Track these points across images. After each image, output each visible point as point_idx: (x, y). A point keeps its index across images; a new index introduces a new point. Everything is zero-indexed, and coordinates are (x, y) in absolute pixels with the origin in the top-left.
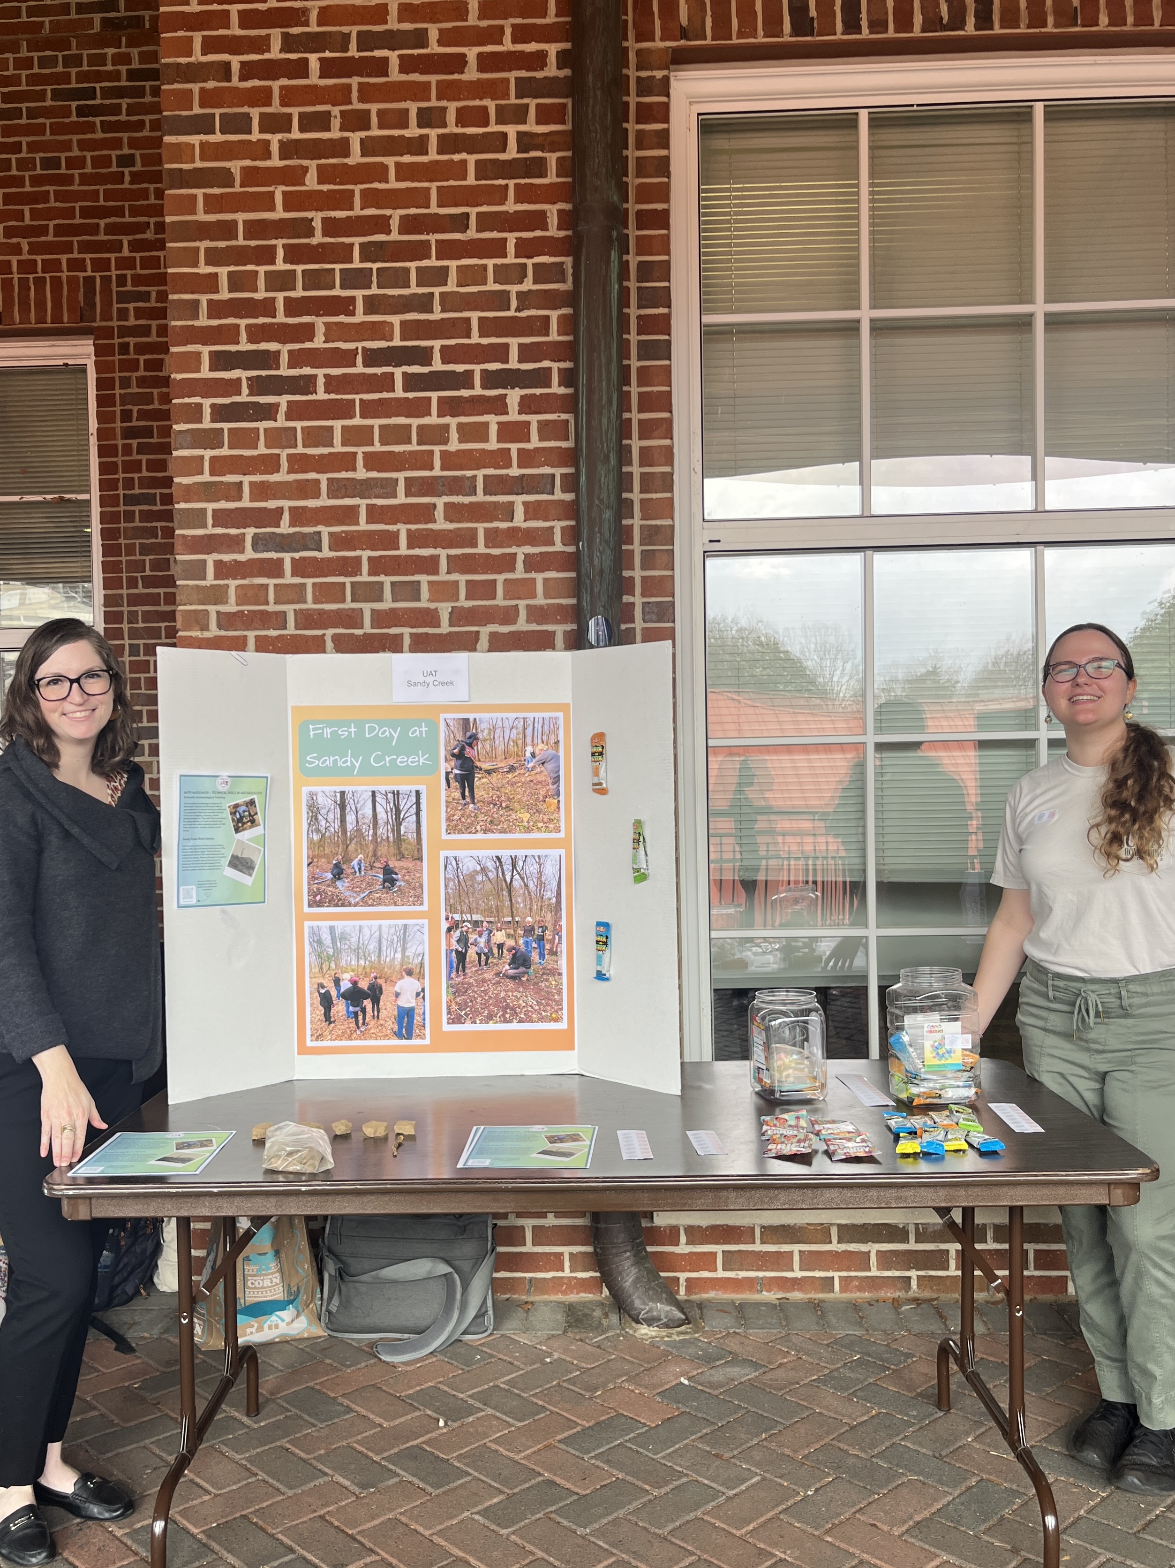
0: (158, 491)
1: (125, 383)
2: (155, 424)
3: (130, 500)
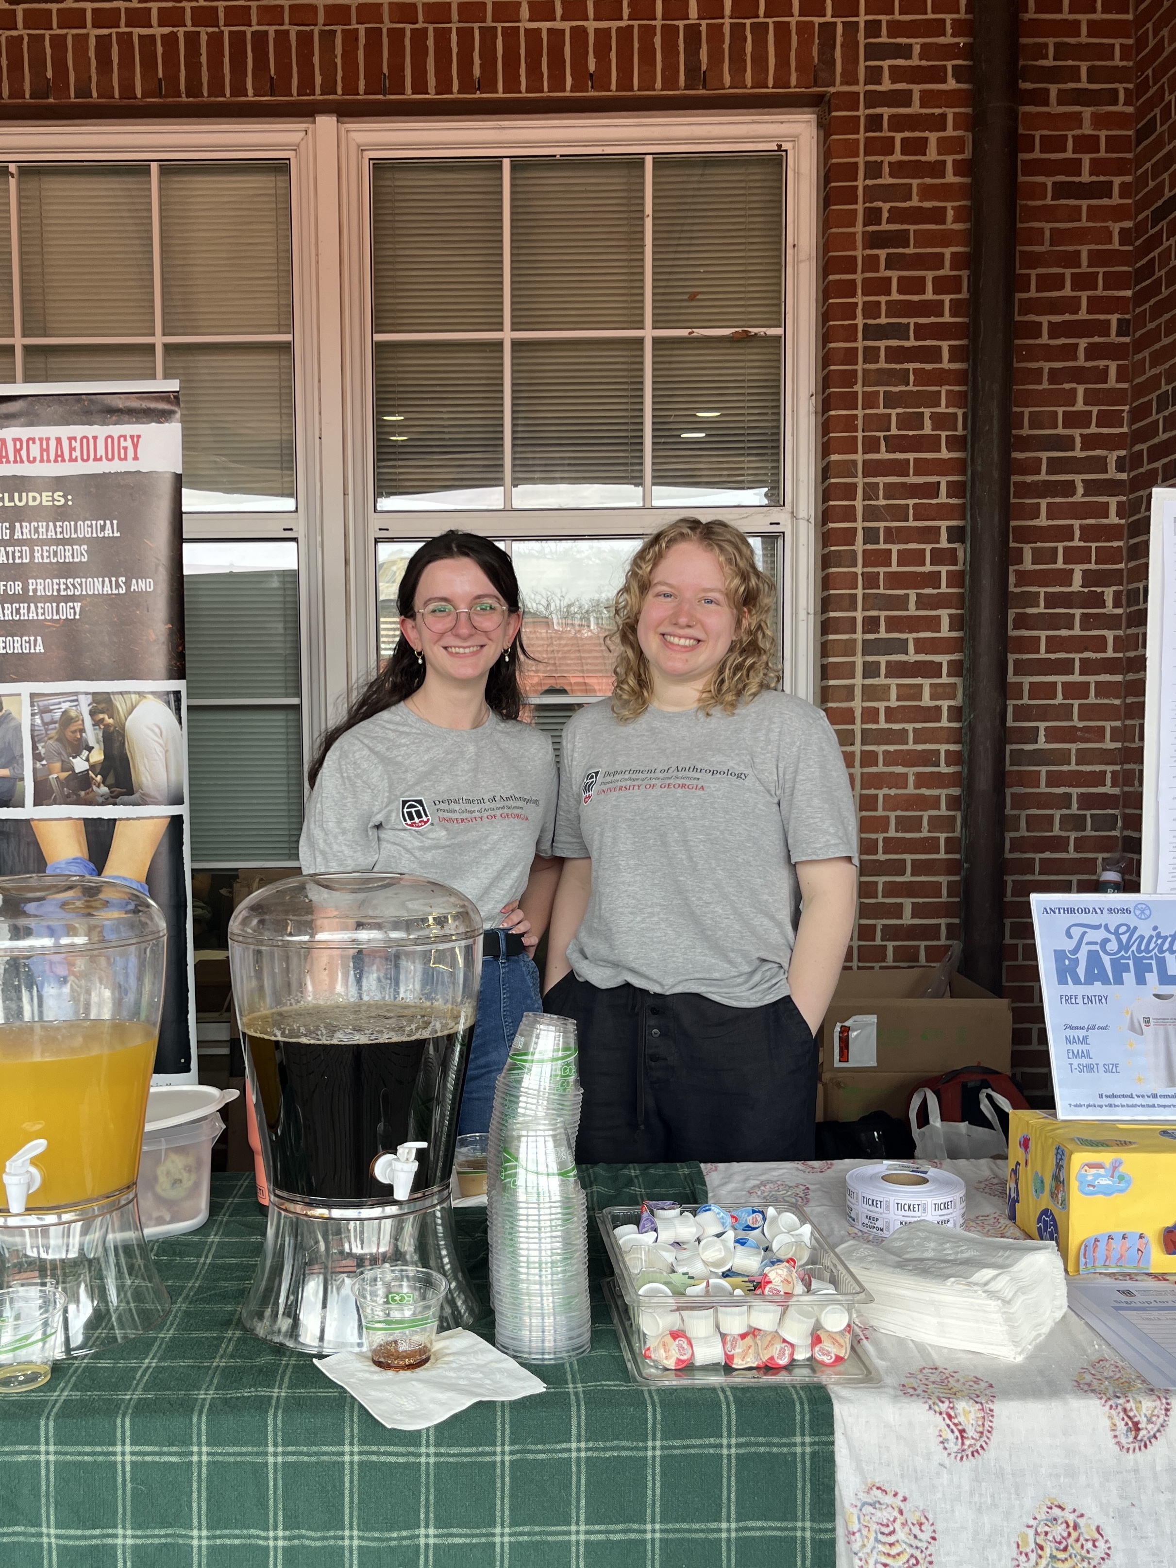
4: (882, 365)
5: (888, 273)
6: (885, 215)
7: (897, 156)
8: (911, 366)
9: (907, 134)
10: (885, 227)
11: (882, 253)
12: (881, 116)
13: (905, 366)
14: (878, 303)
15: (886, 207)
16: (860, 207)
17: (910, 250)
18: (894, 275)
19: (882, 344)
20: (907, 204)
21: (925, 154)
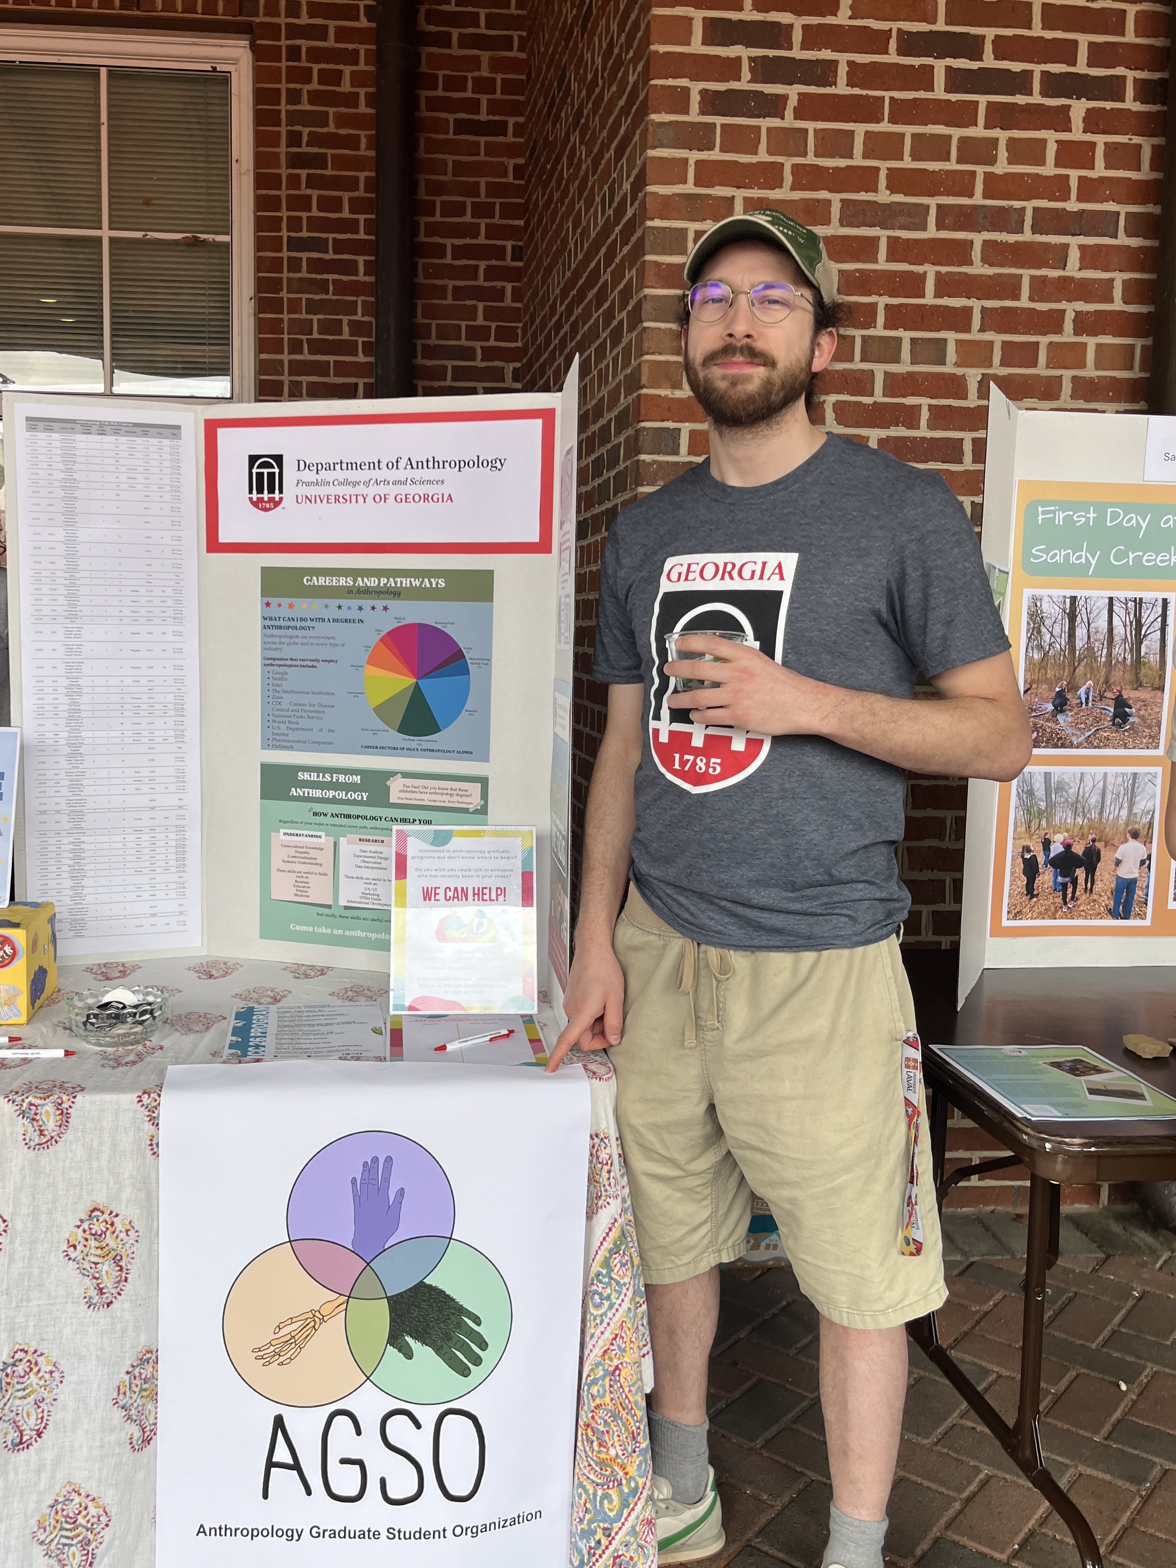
0: (331, 236)
1: (294, 97)
2: (330, 152)
3: (296, 244)
4: (304, 274)
5: (309, 192)
6: (305, 139)
7: (315, 85)
8: (331, 277)
9: (323, 66)
10: (304, 149)
11: (304, 173)
12: (299, 47)
13: (325, 276)
14: (300, 218)
15: (306, 131)
16: (283, 130)
17: (329, 172)
18: (315, 193)
19: (305, 255)
20: (325, 130)
21: (339, 85)
